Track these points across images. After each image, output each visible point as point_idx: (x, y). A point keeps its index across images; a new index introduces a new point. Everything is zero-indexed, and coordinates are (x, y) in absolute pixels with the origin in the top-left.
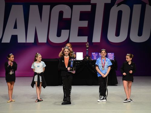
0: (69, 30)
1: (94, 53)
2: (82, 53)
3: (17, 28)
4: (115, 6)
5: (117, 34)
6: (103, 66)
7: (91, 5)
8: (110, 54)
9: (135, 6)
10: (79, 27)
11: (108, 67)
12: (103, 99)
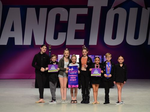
0: (66, 33)
3: (14, 31)
7: (87, 9)
9: (131, 9)
10: (76, 30)
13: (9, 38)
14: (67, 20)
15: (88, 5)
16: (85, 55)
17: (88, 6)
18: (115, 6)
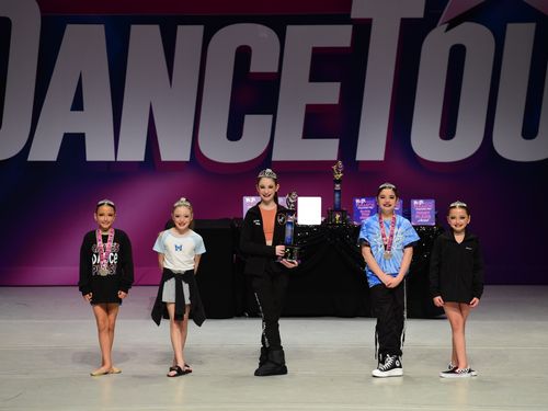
0: (270, 117)
1: (363, 200)
2: (318, 201)
3: (82, 109)
4: (440, 28)
5: (448, 131)
6: (386, 246)
7: (351, 27)
8: (421, 202)
9: (511, 27)
10: (308, 107)
11: (406, 247)
12: (393, 366)
13: (67, 136)
14: (276, 70)
15: (355, 14)
16: (267, 199)
17: (352, 17)
18: (452, 17)
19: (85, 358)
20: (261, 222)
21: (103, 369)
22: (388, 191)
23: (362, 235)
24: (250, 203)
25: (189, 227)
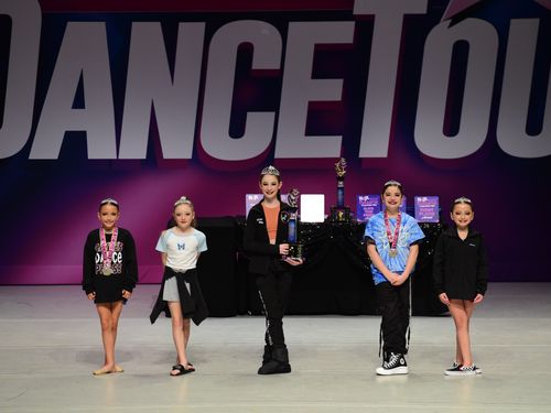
0: (273, 114)
1: (367, 198)
2: (321, 198)
3: (83, 107)
4: (444, 24)
5: (451, 128)
6: (391, 244)
7: (353, 23)
8: (425, 199)
9: (514, 23)
10: (311, 104)
11: (411, 245)
12: (398, 364)
13: (68, 134)
14: (278, 67)
15: (357, 11)
16: (270, 196)
17: (355, 13)
18: (455, 13)
19: (89, 357)
20: (264, 221)
21: (106, 369)
22: (393, 189)
23: (367, 233)
24: (252, 201)
25: (192, 225)
